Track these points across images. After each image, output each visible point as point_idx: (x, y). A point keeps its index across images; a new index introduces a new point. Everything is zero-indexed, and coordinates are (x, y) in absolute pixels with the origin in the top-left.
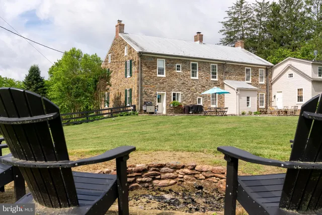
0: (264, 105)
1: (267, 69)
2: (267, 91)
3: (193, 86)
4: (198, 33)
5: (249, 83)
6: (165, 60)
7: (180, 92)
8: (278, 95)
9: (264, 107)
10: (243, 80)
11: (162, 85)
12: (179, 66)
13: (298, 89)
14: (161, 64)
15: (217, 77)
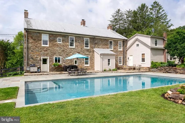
0: (122, 64)
1: (123, 42)
2: (124, 55)
3: (71, 52)
4: (82, 20)
5: (111, 50)
6: (48, 35)
7: (61, 57)
8: (131, 58)
9: (122, 65)
10: (108, 48)
11: (46, 52)
12: (60, 39)
13: (142, 54)
14: (45, 37)
15: (89, 46)
